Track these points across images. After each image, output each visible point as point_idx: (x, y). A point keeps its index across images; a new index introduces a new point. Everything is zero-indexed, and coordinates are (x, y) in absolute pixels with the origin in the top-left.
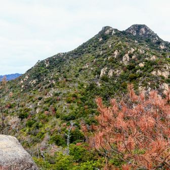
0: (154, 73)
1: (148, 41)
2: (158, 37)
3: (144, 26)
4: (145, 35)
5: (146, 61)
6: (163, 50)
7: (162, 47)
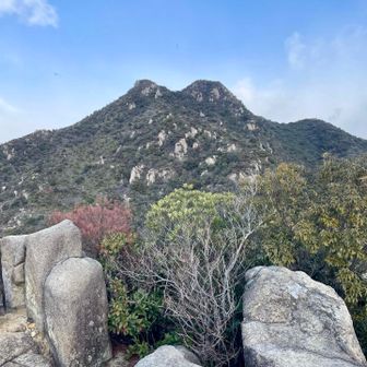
0: (233, 177)
1: (225, 114)
2: (243, 106)
3: (217, 85)
4: (219, 102)
5: (220, 154)
6: (253, 132)
7: (251, 127)
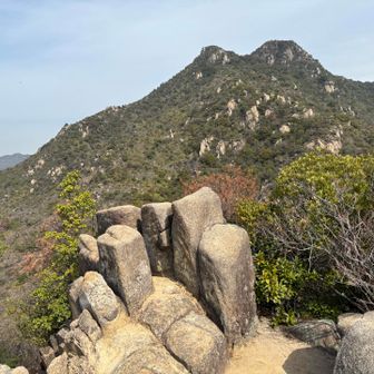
0: (310, 145)
1: (299, 76)
2: (320, 66)
3: (291, 44)
4: (293, 63)
5: (294, 120)
6: (332, 94)
7: (330, 89)
